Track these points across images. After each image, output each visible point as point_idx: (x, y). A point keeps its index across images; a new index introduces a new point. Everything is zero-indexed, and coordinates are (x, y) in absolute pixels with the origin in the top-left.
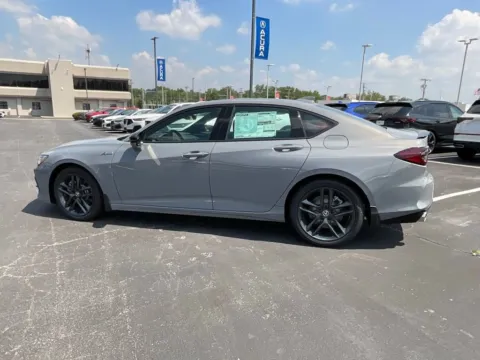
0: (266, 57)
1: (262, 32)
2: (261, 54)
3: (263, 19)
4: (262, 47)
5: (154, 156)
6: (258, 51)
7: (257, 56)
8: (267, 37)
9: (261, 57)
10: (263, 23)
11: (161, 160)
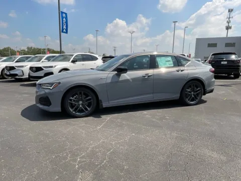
0: (67, 32)
1: (64, 19)
2: (64, 31)
3: (64, 13)
4: (65, 27)
5: (128, 78)
6: (63, 29)
7: (63, 32)
8: (67, 22)
9: (64, 32)
10: (64, 15)
11: (132, 79)
